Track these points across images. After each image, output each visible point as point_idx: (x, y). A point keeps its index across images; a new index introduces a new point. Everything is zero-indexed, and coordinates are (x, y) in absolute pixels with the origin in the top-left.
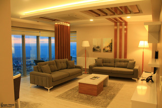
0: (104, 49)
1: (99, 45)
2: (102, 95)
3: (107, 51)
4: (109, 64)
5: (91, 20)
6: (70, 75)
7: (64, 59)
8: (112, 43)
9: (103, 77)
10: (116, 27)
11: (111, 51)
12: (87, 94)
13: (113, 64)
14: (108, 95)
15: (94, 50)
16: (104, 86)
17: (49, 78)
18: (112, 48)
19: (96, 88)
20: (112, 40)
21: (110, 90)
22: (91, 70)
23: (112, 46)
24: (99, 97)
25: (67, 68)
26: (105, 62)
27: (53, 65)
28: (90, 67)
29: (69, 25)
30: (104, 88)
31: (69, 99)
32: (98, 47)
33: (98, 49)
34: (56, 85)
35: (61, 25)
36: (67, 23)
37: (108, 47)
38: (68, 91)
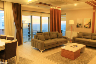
0: (84, 26)
1: (81, 23)
2: (78, 59)
3: (87, 28)
4: (87, 37)
5: (75, 5)
6: (57, 43)
7: (56, 32)
8: (90, 22)
9: (81, 46)
10: (94, 11)
11: (90, 27)
12: (67, 57)
13: (90, 37)
14: (83, 60)
15: (77, 26)
16: (81, 53)
17: (42, 44)
18: (90, 26)
19: (74, 54)
20: (91, 20)
21: (85, 56)
22: (74, 40)
23: (90, 24)
24: (75, 61)
25: (57, 38)
26: (84, 35)
27: (47, 35)
28: (73, 38)
29: (60, 9)
30: (81, 54)
31: (53, 60)
32: (80, 25)
33: (81, 26)
34: (47, 49)
35: (54, 9)
36: (59, 7)
37: (87, 24)
38: (55, 54)
